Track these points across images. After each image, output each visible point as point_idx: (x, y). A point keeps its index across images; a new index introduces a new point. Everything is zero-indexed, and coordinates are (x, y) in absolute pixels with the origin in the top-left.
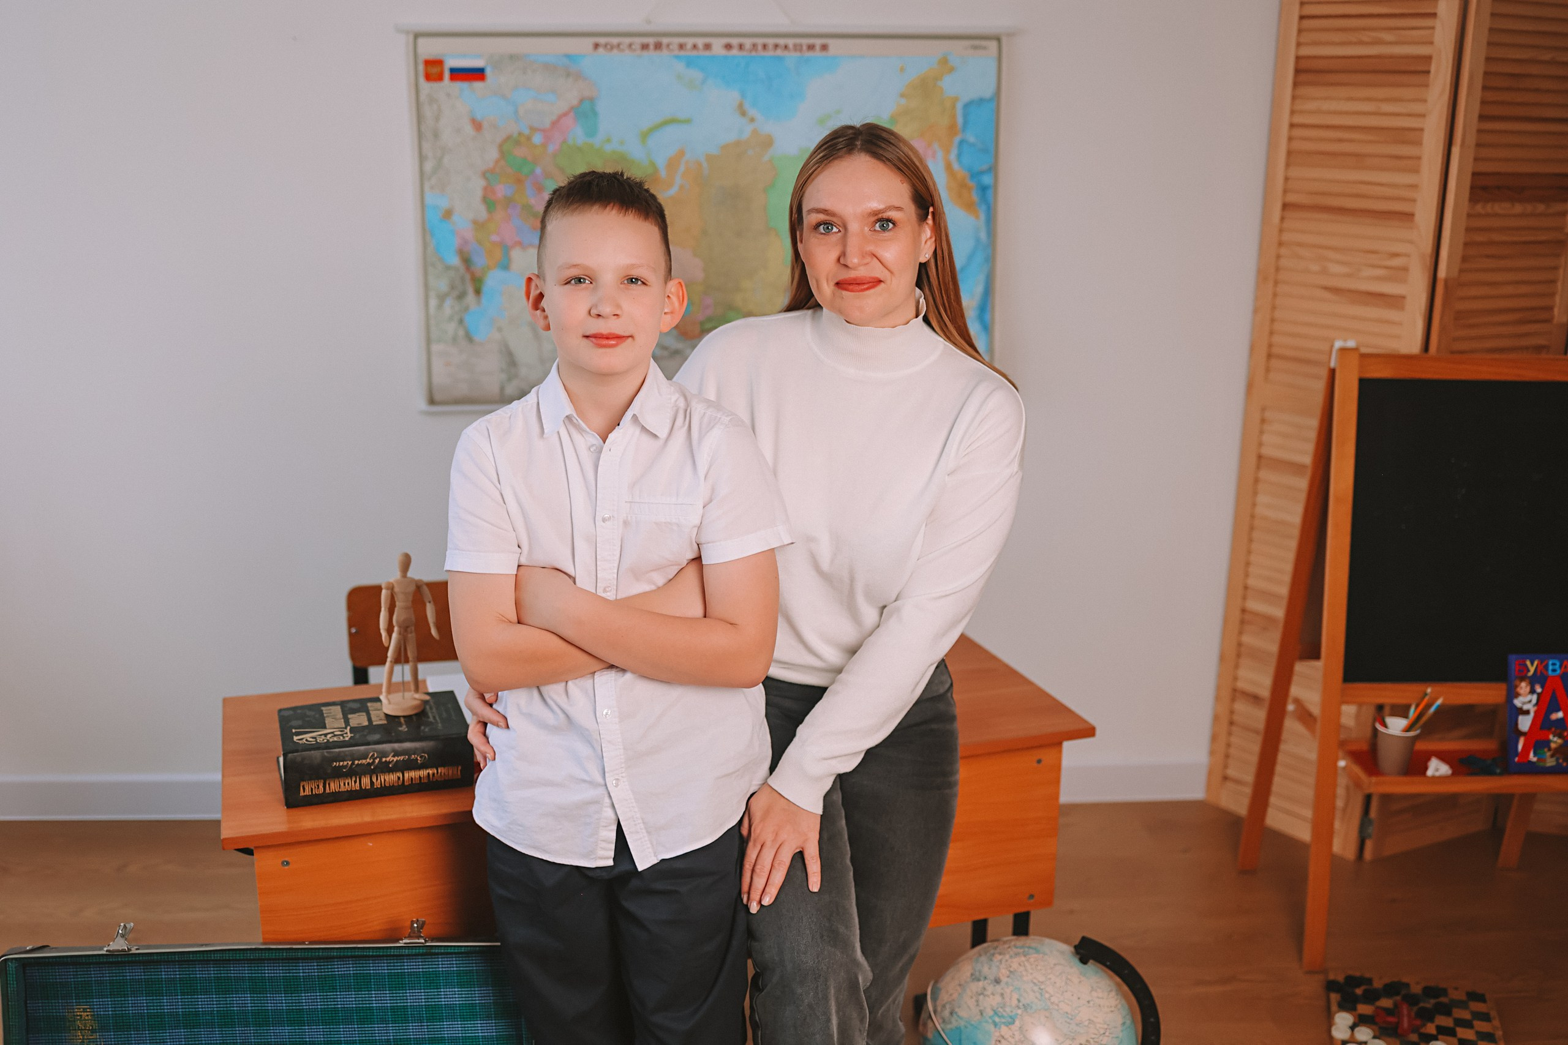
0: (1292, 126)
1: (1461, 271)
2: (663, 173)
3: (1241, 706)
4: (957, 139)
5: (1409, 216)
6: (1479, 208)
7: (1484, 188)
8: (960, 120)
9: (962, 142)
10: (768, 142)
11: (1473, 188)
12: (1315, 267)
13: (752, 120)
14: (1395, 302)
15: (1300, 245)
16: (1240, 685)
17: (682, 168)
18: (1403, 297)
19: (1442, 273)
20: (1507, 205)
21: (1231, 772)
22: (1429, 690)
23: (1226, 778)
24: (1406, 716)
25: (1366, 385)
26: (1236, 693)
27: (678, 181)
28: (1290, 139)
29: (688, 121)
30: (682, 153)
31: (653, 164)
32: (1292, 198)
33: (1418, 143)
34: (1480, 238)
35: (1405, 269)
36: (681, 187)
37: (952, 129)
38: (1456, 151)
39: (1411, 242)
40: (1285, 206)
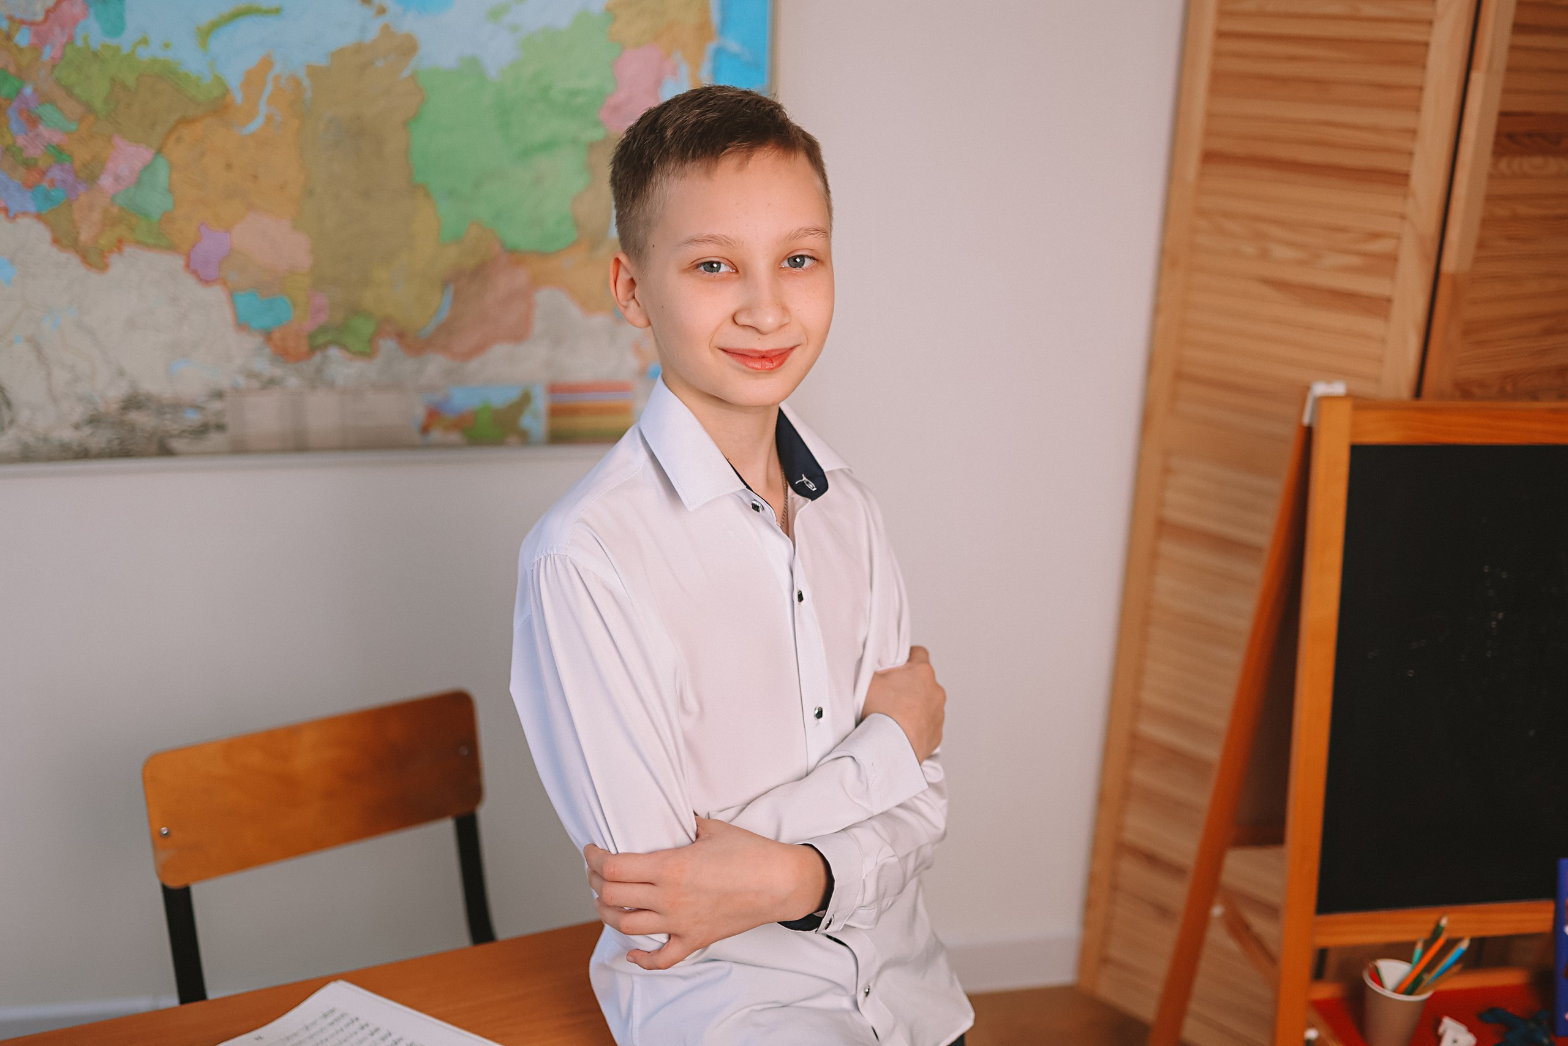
0: (1221, 35)
1: (1477, 260)
2: (238, 97)
3: (1132, 871)
4: (712, 46)
5: (1399, 179)
6: (1503, 165)
7: (1511, 137)
8: (715, 17)
9: (719, 51)
10: (408, 48)
11: (1499, 134)
12: (1249, 249)
13: (382, 11)
14: (1379, 306)
15: (1228, 215)
16: (1130, 836)
17: (269, 89)
18: (1389, 300)
19: (1449, 265)
20: (1538, 160)
21: (1115, 951)
22: (1444, 922)
23: (1105, 961)
24: (1408, 959)
25: (1359, 453)
26: (1123, 849)
27: (263, 109)
28: (1217, 54)
29: (277, 11)
30: (267, 64)
31: (219, 81)
32: (1218, 145)
33: (1421, 65)
34: (1501, 212)
35: (1393, 258)
36: (269, 119)
37: (703, 30)
38: (1477, 77)
39: (1403, 217)
40: (1209, 157)
